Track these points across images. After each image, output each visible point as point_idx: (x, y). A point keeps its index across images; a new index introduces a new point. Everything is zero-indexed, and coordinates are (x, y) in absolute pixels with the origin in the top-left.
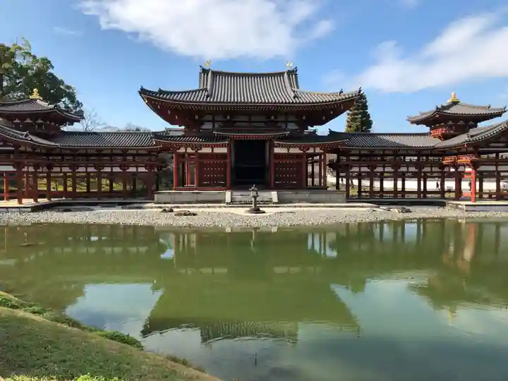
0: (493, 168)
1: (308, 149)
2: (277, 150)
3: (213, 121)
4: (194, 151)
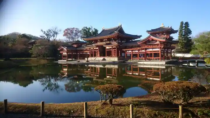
2: (107, 48)
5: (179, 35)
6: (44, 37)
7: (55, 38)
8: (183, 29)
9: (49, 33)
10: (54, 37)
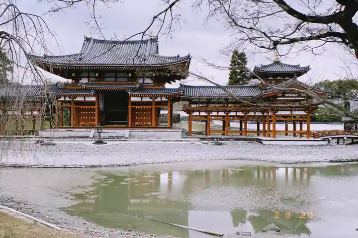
0: (288, 113)
1: (157, 98)
2: (133, 99)
3: (89, 77)
4: (71, 100)
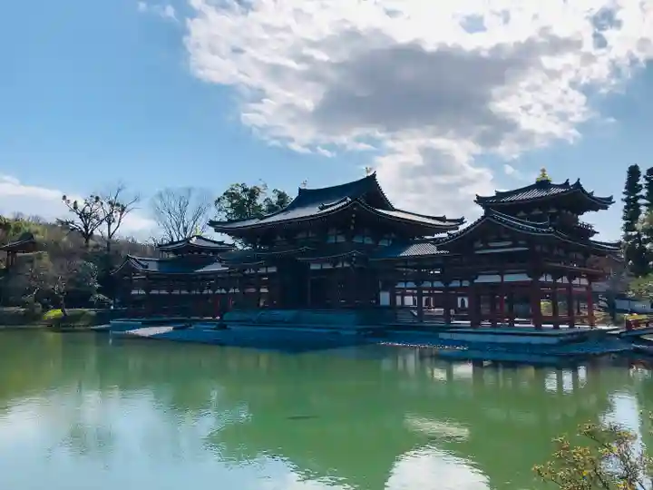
5: (624, 222)
6: (73, 223)
7: (113, 226)
8: (642, 197)
9: (95, 207)
10: (109, 224)
